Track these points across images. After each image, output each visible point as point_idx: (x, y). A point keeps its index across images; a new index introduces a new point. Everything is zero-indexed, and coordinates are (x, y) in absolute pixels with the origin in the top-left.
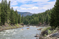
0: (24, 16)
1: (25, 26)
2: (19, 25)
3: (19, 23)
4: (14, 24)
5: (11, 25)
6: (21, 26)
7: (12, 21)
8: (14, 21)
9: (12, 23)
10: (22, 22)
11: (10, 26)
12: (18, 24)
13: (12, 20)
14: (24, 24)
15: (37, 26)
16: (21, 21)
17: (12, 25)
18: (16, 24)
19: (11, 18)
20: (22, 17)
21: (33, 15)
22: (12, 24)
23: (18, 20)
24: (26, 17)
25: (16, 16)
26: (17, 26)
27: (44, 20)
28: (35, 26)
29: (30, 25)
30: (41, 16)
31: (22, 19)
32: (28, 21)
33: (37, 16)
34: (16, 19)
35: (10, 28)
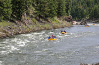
1: (75, 22)
2: (61, 22)
3: (59, 15)
4: (45, 18)
5: (39, 20)
6: (65, 23)
7: (40, 9)
8: (46, 9)
9: (40, 16)
10: (67, 12)
11: (37, 22)
12: (56, 18)
13: (41, 7)
16: (65, 11)
17: (41, 20)
18: (52, 17)
19: (37, 3)
22: (42, 17)
23: (56, 7)
26: (54, 23)
29: (89, 20)
31: (67, 6)
32: (85, 11)
34: (51, 4)
35: (37, 29)
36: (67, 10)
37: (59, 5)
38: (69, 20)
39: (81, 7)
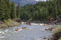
0: (20, 6)
1: (23, 23)
3: (12, 18)
4: (2, 20)
6: (16, 23)
8: (3, 14)
10: (17, 16)
12: (10, 20)
14: (22, 19)
15: (45, 23)
18: (7, 19)
20: (18, 7)
21: (37, 4)
24: (25, 7)
25: (6, 5)
26: (9, 23)
27: (57, 13)
28: (41, 23)
29: (32, 21)
30: (53, 5)
31: (17, 12)
33: (45, 6)
34: (7, 10)
36: (17, 14)
37: (12, 11)
38: (19, 21)
39: (26, 12)
